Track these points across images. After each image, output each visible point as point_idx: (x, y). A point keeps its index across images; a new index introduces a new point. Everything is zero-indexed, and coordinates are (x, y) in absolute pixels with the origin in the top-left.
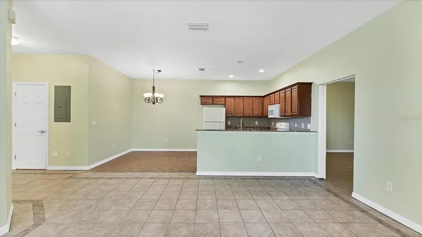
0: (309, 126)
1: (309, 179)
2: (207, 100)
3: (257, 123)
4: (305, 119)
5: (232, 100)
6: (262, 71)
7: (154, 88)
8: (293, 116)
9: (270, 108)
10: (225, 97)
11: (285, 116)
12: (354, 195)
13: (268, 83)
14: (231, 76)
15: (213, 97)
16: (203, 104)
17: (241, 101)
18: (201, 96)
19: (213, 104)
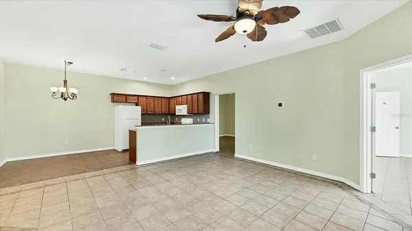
0: (208, 120)
1: (211, 153)
2: (117, 98)
3: (163, 119)
4: (205, 116)
5: (144, 99)
6: (173, 78)
7: (65, 82)
8: (198, 114)
9: (178, 107)
10: (138, 96)
11: (191, 114)
12: (236, 155)
13: (171, 87)
15: (126, 96)
16: (115, 101)
17: (152, 100)
18: (112, 94)
19: (126, 102)
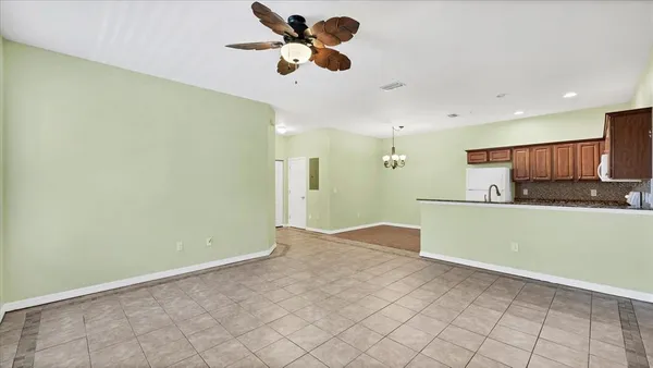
2: (479, 157)
3: (594, 192)
5: (526, 152)
6: (570, 95)
7: (394, 148)
10: (511, 149)
14: (519, 113)
15: (488, 151)
16: (471, 162)
17: (546, 152)
18: (468, 151)
19: (488, 161)
